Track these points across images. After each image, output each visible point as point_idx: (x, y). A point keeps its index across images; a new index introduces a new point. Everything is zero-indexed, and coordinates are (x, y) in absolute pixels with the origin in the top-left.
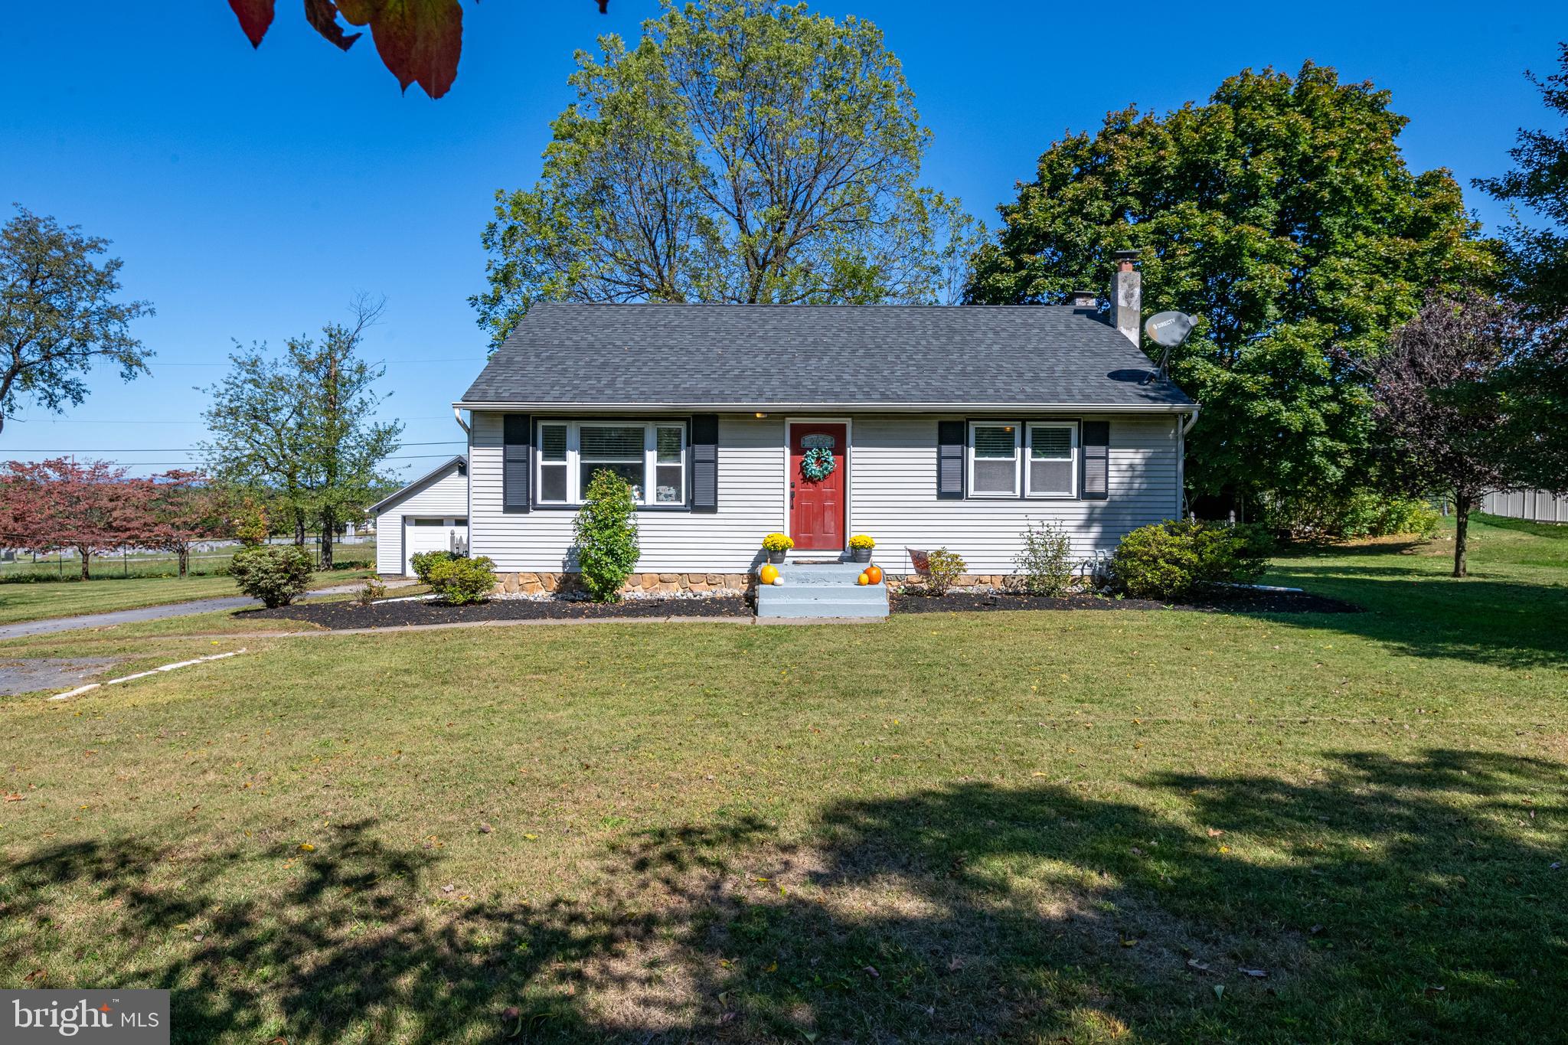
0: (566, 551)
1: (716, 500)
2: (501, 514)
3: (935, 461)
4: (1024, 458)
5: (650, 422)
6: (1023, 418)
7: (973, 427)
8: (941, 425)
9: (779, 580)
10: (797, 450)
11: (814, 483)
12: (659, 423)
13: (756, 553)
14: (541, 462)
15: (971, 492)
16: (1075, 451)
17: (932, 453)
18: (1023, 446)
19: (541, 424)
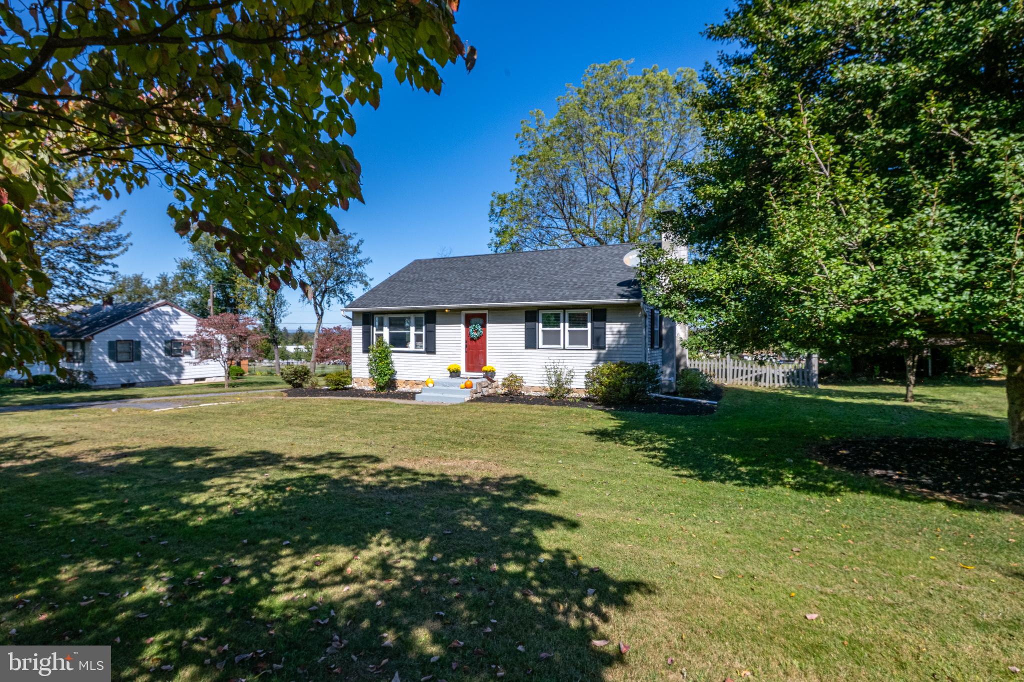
1: (435, 349)
2: (362, 354)
3: (524, 330)
4: (565, 329)
5: (410, 315)
6: (564, 308)
7: (541, 313)
8: (526, 312)
10: (467, 325)
11: (474, 341)
12: (416, 314)
14: (375, 332)
15: (541, 345)
16: (589, 325)
17: (523, 326)
18: (564, 322)
19: (376, 316)
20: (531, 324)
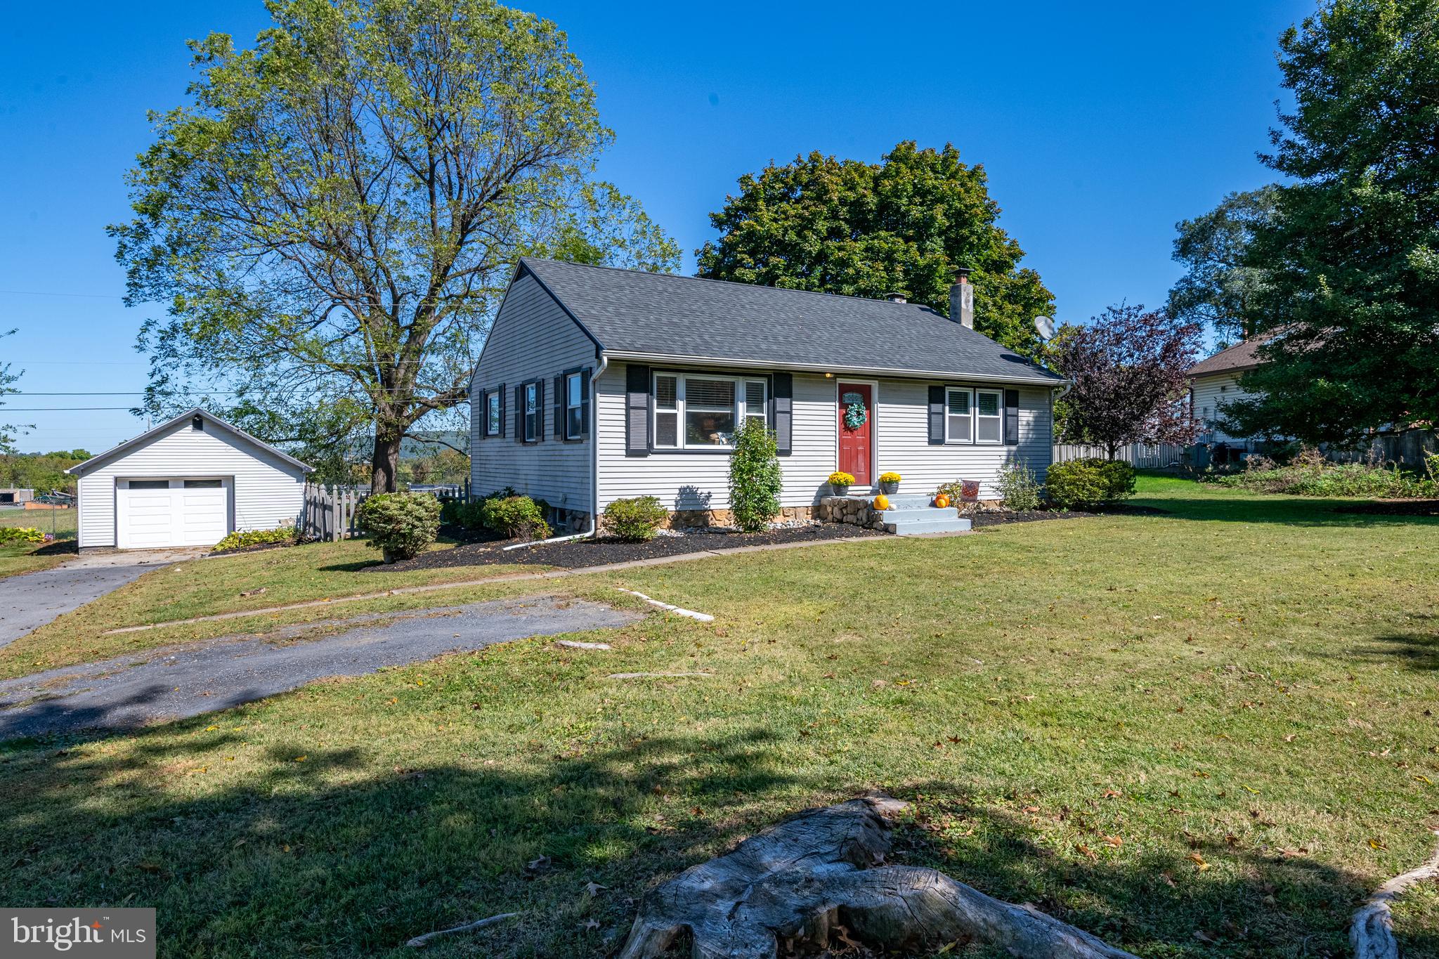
0: (677, 491)
1: (791, 446)
2: (624, 458)
3: (926, 416)
4: (975, 415)
5: (741, 378)
6: (974, 385)
7: (948, 390)
8: (931, 388)
9: (894, 506)
10: (843, 406)
11: (851, 431)
12: (747, 378)
13: (817, 489)
14: (656, 410)
15: (947, 440)
16: (1001, 411)
17: (923, 410)
18: (975, 406)
19: (656, 374)
20: (936, 407)
